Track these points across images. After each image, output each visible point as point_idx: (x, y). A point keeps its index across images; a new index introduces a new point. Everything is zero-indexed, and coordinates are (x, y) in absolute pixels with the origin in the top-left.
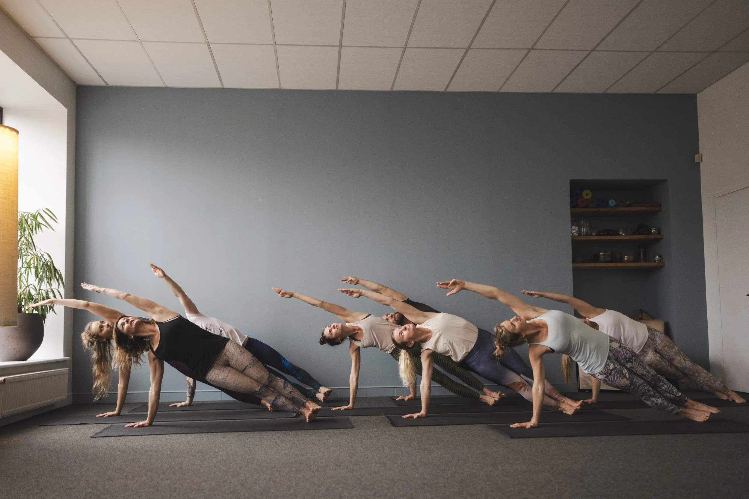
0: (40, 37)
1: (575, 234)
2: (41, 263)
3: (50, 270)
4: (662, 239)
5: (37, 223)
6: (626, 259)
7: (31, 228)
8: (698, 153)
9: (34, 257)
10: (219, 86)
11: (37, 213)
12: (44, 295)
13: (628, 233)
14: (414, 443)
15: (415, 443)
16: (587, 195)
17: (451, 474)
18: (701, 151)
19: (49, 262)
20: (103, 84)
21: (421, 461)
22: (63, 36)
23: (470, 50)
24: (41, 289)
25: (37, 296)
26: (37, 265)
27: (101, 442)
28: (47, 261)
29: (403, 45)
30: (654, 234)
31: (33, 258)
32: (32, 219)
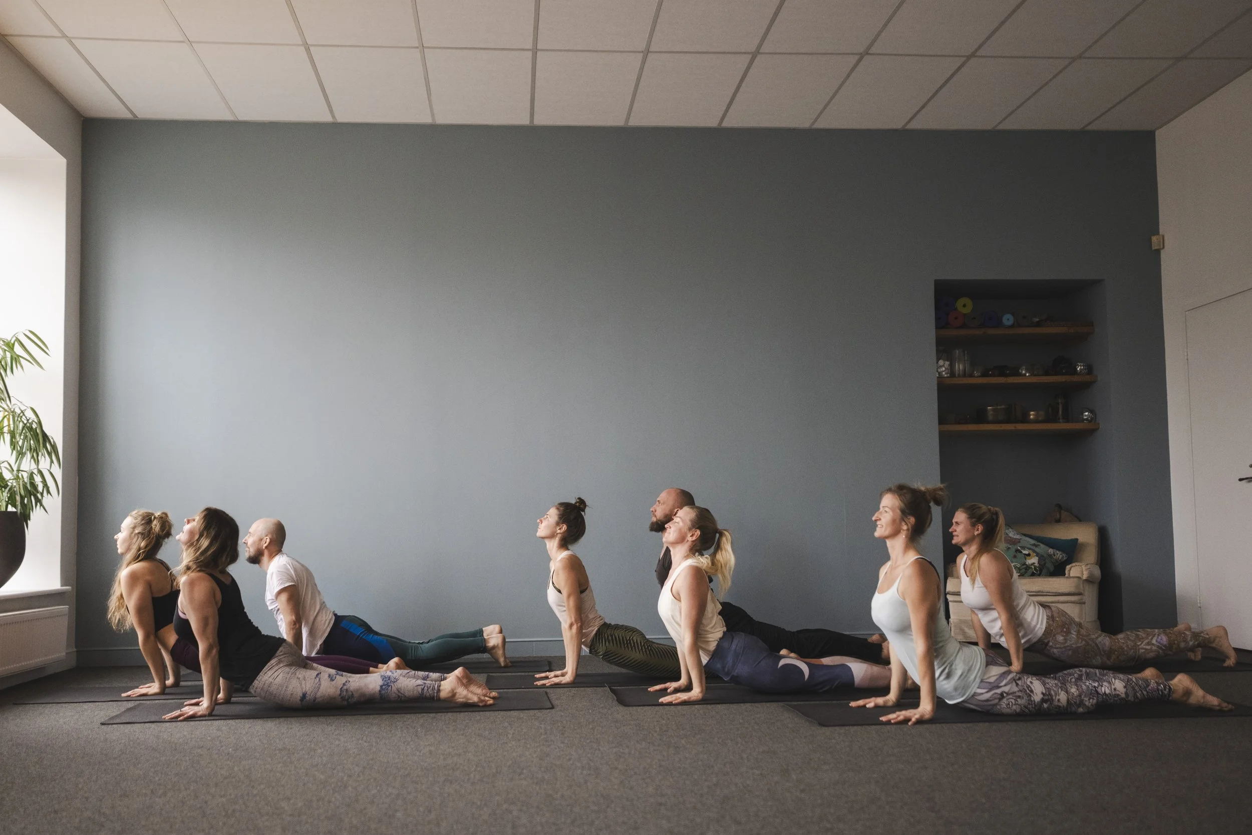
0: (20, 36)
1: (944, 373)
2: (21, 425)
3: (35, 436)
4: (1095, 382)
5: (14, 356)
6: (1031, 417)
7: (3, 366)
8: (1157, 233)
9: (9, 415)
10: (328, 118)
11: (14, 338)
12: (26, 480)
13: (1035, 373)
14: (652, 735)
15: (655, 735)
16: (965, 306)
17: (709, 787)
18: (1162, 230)
19: (34, 423)
20: (129, 116)
21: (661, 766)
22: (58, 34)
23: (759, 57)
24: (21, 469)
25: (14, 481)
26: (14, 429)
27: (117, 733)
28: (30, 421)
29: (642, 46)
30: (1080, 374)
31: (7, 417)
32: (6, 348)
